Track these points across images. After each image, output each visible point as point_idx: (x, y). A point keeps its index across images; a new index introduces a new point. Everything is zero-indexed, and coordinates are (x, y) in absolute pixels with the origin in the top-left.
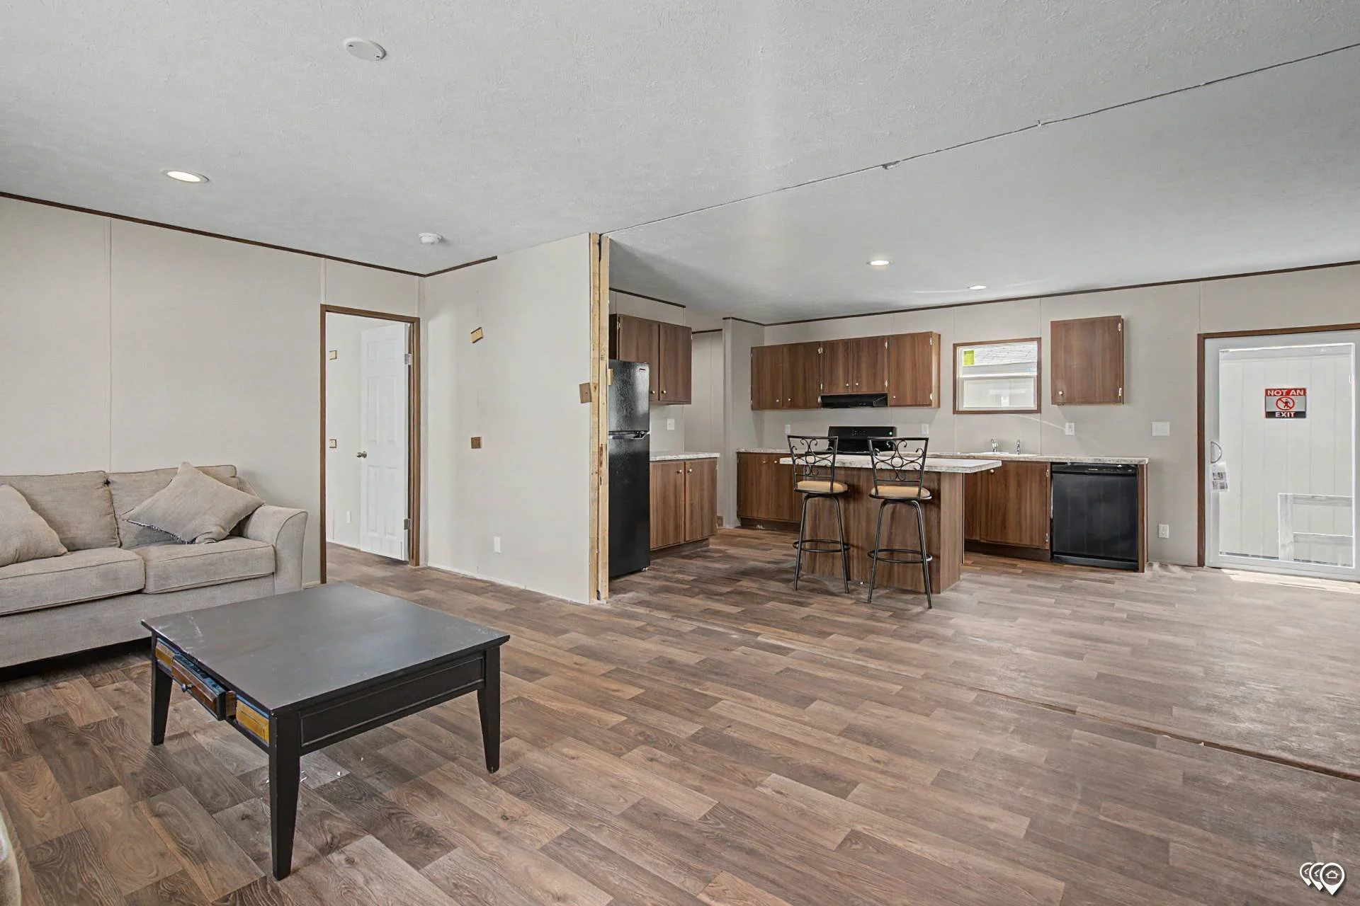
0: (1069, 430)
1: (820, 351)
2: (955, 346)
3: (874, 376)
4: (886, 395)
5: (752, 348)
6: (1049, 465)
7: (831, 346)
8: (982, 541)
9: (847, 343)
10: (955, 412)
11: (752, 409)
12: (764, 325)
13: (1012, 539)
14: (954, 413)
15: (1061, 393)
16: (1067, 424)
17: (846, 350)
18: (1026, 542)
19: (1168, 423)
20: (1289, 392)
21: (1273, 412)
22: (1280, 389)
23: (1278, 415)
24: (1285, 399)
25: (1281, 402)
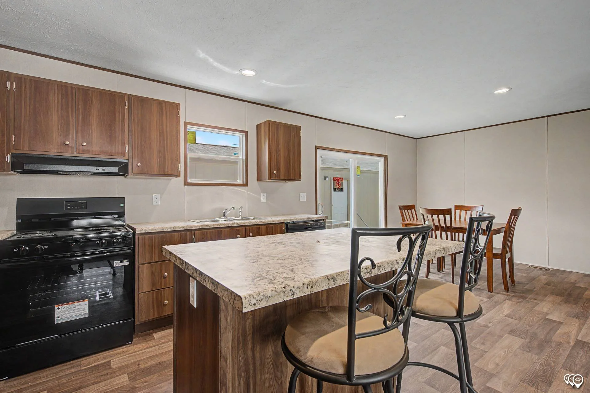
0: (263, 199)
1: (12, 85)
2: (186, 124)
3: (110, 138)
9: (64, 86)
10: (187, 183)
14: (184, 185)
15: (275, 172)
16: (262, 194)
17: (64, 96)
19: (305, 193)
20: (339, 179)
21: (335, 189)
22: (337, 178)
23: (336, 190)
24: (338, 183)
25: (337, 184)
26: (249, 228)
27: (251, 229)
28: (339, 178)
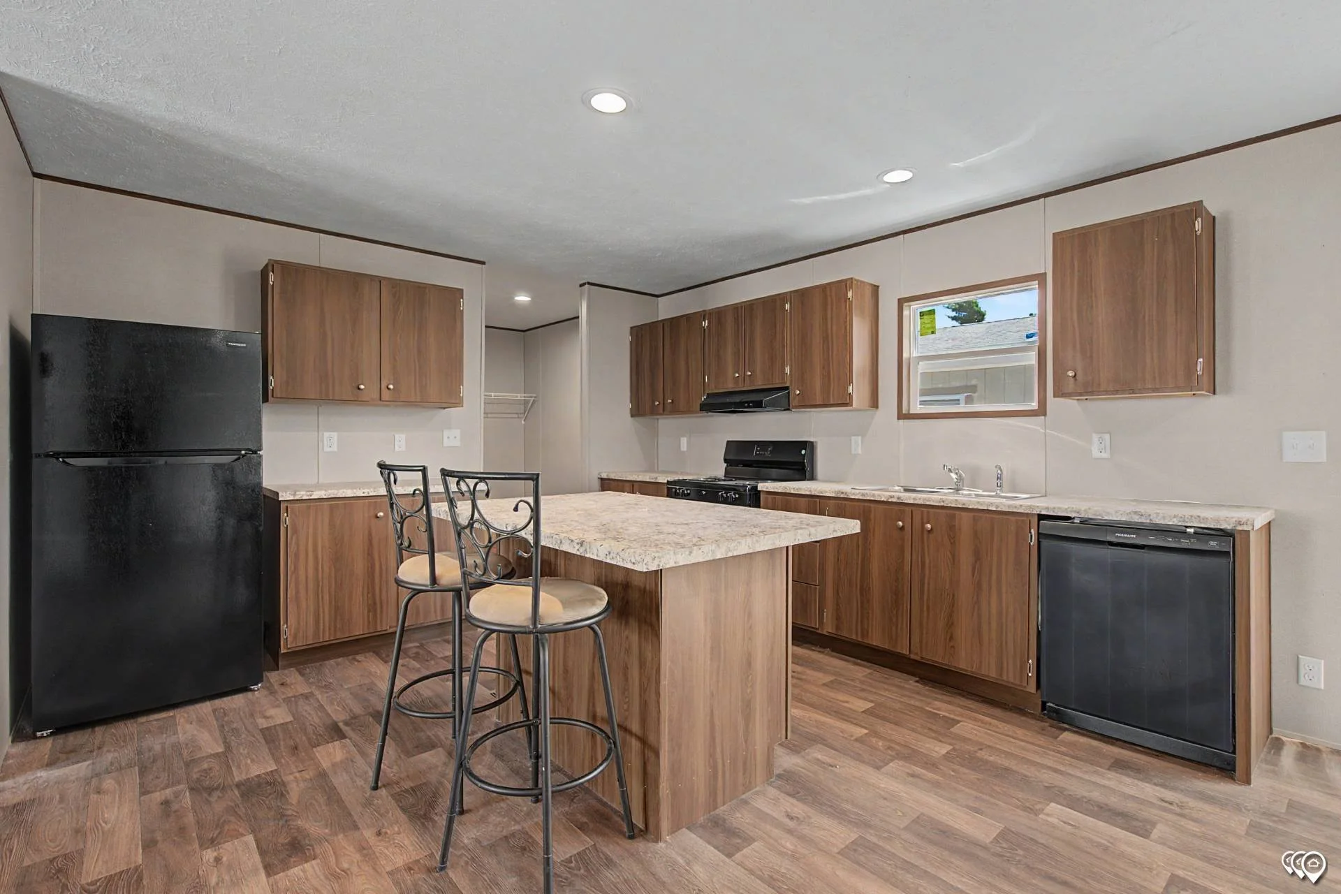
0: (1098, 449)
1: (705, 324)
2: (901, 302)
3: (774, 360)
4: (787, 388)
5: (631, 328)
6: (1035, 519)
7: (718, 315)
8: (912, 656)
9: (736, 308)
10: (902, 416)
11: (632, 416)
12: (658, 296)
13: (963, 662)
14: (899, 419)
15: (1071, 373)
16: (1095, 437)
17: (736, 320)
18: (989, 671)
19: (1322, 433)
26: (928, 512)
27: (925, 514)
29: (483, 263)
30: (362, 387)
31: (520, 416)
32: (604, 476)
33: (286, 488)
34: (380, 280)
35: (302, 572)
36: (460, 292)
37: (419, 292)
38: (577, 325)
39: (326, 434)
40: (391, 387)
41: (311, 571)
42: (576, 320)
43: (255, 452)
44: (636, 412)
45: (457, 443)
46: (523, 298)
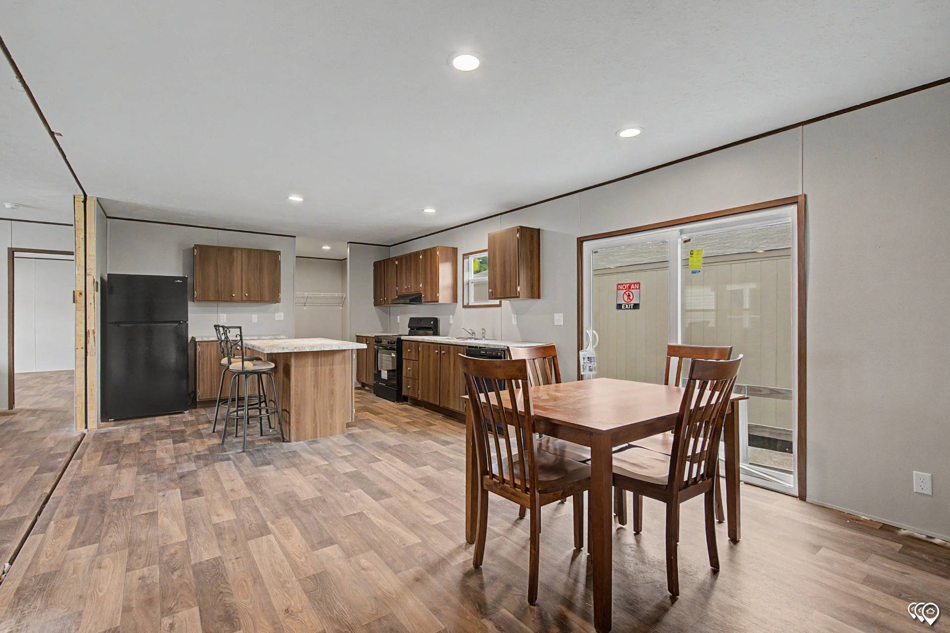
0: (514, 320)
1: (397, 263)
2: (464, 256)
3: (417, 282)
4: (421, 294)
5: (374, 263)
6: (467, 348)
7: (401, 259)
8: (440, 406)
9: (406, 256)
10: (464, 306)
11: (374, 306)
12: (390, 246)
13: (451, 406)
15: (491, 291)
17: (406, 262)
18: (457, 408)
19: (562, 314)
20: (630, 287)
21: (621, 305)
22: (625, 284)
23: (623, 308)
24: (627, 293)
25: (625, 296)
28: (630, 284)
29: (295, 237)
30: (234, 295)
31: (340, 304)
32: (357, 334)
33: (199, 337)
34: (242, 249)
35: (205, 370)
36: (279, 253)
37: (260, 253)
38: (346, 262)
39: (221, 315)
40: (247, 295)
41: (209, 369)
42: (345, 260)
43: (185, 322)
44: (376, 304)
45: (282, 319)
46: (326, 248)
